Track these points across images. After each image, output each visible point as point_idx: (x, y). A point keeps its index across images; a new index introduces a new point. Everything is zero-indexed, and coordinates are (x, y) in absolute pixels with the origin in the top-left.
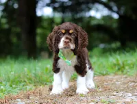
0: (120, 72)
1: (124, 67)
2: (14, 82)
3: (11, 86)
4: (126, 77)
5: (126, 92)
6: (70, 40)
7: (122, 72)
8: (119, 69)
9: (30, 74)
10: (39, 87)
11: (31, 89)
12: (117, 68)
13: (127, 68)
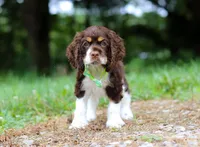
0: (169, 95)
1: (174, 88)
2: (18, 110)
3: (14, 116)
4: (178, 103)
5: (177, 124)
6: (100, 51)
7: (172, 94)
8: (167, 91)
9: (40, 99)
10: (53, 117)
11: (42, 121)
12: (164, 90)
13: (179, 88)
